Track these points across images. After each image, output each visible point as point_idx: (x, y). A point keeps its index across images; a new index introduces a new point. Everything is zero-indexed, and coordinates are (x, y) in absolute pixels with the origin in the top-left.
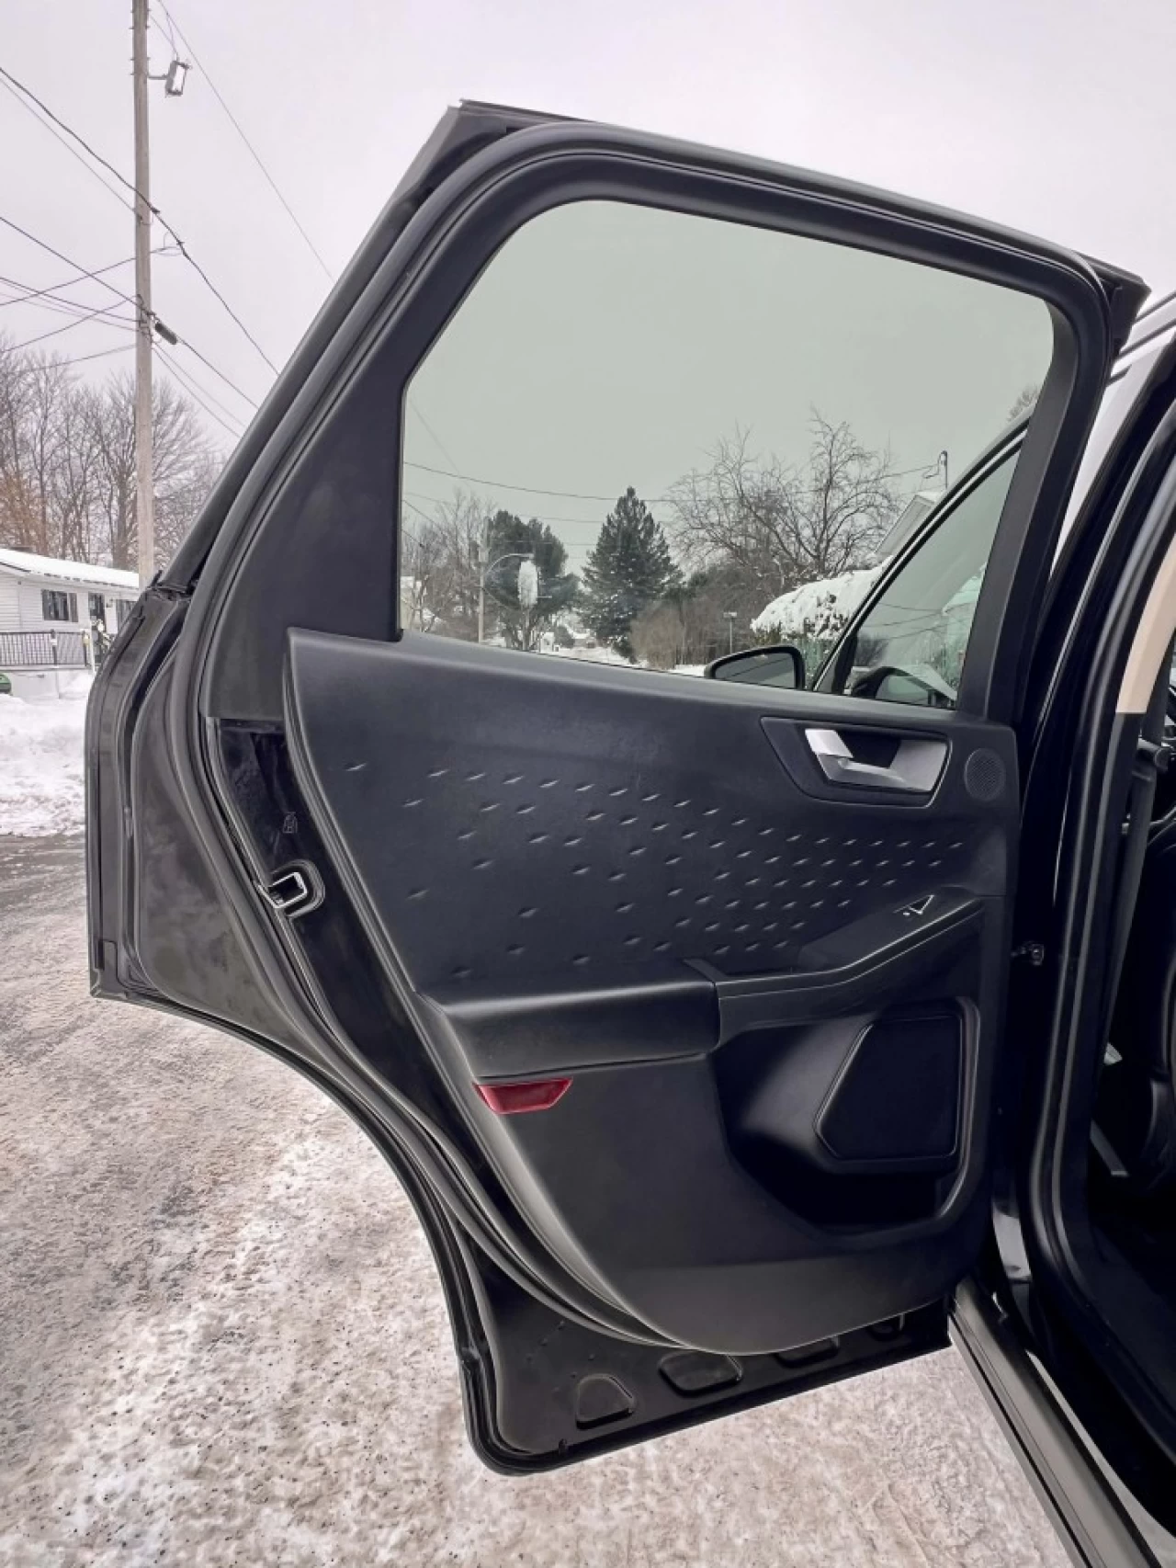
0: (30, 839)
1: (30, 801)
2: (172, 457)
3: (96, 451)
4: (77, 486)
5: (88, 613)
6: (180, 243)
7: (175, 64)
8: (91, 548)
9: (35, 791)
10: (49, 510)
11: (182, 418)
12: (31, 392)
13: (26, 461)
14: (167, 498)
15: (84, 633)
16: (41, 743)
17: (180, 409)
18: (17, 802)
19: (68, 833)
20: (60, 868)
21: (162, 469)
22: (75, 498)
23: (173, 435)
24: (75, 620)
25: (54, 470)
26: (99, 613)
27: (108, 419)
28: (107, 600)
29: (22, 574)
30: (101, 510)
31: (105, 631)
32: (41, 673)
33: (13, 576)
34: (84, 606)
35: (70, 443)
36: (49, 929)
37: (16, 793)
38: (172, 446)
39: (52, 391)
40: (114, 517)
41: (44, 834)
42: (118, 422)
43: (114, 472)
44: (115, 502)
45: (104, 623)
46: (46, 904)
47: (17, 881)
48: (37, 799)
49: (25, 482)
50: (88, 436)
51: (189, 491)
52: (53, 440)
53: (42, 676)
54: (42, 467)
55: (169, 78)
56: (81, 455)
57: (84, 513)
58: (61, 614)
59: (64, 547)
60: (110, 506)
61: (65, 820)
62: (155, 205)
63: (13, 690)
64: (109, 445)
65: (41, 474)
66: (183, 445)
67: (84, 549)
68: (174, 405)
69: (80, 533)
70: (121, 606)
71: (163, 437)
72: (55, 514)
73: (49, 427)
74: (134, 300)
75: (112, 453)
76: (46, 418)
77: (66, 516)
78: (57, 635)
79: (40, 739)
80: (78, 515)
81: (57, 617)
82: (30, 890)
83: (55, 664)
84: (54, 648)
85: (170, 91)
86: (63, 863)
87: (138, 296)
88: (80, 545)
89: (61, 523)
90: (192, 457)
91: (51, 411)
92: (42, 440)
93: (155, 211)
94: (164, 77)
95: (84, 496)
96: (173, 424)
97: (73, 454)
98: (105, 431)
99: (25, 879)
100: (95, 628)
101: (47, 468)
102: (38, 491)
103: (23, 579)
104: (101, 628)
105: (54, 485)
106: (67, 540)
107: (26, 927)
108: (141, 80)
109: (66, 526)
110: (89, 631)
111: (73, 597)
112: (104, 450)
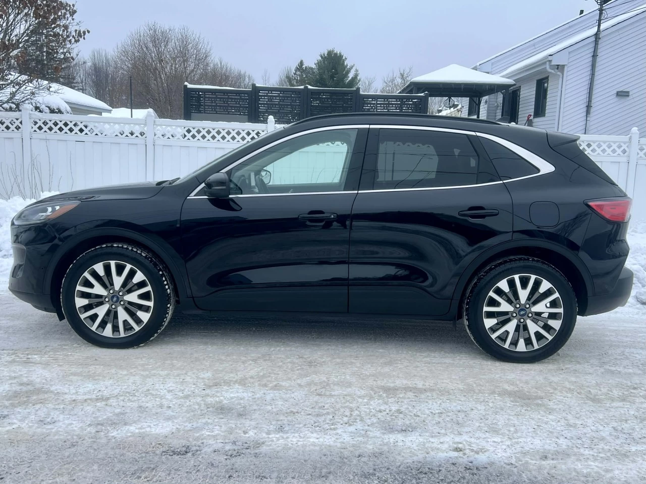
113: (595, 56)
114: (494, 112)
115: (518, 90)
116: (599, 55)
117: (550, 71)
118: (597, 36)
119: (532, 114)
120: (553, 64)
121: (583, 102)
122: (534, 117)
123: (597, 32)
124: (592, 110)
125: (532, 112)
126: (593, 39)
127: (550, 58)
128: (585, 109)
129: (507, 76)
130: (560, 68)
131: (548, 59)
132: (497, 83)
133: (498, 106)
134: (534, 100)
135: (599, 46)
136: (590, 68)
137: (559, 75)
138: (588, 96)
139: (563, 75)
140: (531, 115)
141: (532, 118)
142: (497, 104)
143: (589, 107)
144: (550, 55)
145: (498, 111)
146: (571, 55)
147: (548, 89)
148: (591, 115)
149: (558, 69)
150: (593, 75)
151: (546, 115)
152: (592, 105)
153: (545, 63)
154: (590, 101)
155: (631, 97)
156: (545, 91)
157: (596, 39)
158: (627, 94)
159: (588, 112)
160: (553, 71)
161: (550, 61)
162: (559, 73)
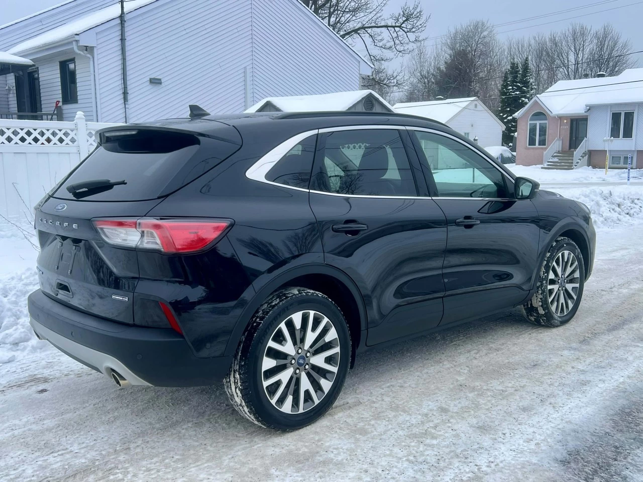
113: (123, 40)
114: (6, 96)
115: (35, 71)
116: (127, 39)
117: (79, 52)
118: (122, 17)
119: (61, 100)
120: (80, 45)
121: (118, 88)
122: (63, 104)
123: (122, 14)
124: (129, 97)
125: (59, 97)
126: (118, 21)
127: (77, 38)
128: (122, 96)
129: (22, 55)
130: (89, 49)
131: (74, 39)
132: (12, 62)
133: (9, 90)
134: (60, 84)
135: (126, 29)
136: (120, 52)
137: (89, 58)
138: (123, 82)
139: (93, 58)
140: (59, 102)
141: (60, 104)
142: (9, 87)
143: (125, 94)
144: (76, 35)
145: (11, 95)
146: (99, 36)
147: (77, 72)
148: (130, 102)
149: (86, 50)
150: (124, 59)
151: (79, 101)
152: (128, 92)
153: (71, 43)
154: (125, 88)
155: (163, 85)
156: (73, 74)
157: (121, 21)
158: (160, 82)
159: (125, 99)
160: (81, 53)
161: (77, 41)
162: (89, 55)
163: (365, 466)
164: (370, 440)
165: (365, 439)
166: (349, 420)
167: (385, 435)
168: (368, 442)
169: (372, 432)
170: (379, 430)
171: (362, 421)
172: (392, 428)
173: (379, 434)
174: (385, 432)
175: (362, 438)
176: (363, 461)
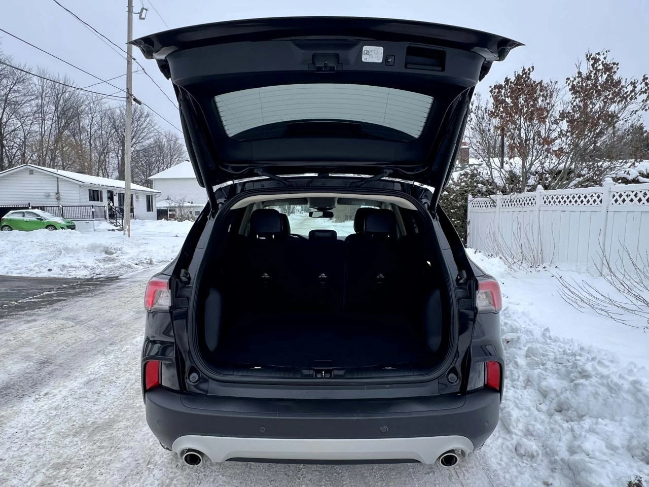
0: (82, 279)
1: (82, 268)
2: (144, 134)
3: (113, 131)
4: (105, 146)
5: (107, 198)
6: (143, 69)
7: (143, 9)
8: (110, 170)
9: (84, 264)
10: (93, 155)
11: (148, 120)
12: (87, 108)
13: (84, 136)
14: (142, 150)
15: (105, 206)
16: (87, 248)
17: (148, 116)
18: (78, 268)
19: (94, 277)
20: (91, 287)
21: (140, 139)
22: (104, 150)
23: (144, 125)
24: (102, 201)
25: (95, 138)
26: (111, 198)
27: (118, 119)
28: (114, 193)
29: (81, 183)
30: (114, 155)
31: (113, 205)
32: (87, 222)
33: (78, 184)
34: (105, 196)
35: (102, 128)
36: (87, 301)
37: (77, 265)
38: (144, 130)
39: (96, 108)
40: (120, 158)
41: (87, 277)
42: (122, 120)
43: (120, 139)
44: (120, 152)
45: (113, 203)
46: (87, 295)
47: (78, 290)
48: (85, 267)
49: (84, 144)
50: (110, 126)
51: (151, 148)
52: (95, 127)
53: (88, 223)
54: (91, 137)
55: (141, 13)
56: (107, 133)
57: (107, 156)
58: (96, 198)
59: (99, 169)
60: (118, 153)
61: (94, 273)
62: (134, 57)
63: (76, 228)
64: (118, 129)
65: (90, 140)
66: (149, 129)
67: (107, 171)
68: (145, 114)
69: (106, 164)
70: (120, 195)
71: (140, 126)
72: (95, 156)
73: (94, 122)
74: (126, 90)
75: (120, 132)
76: (93, 118)
77: (100, 157)
78: (94, 207)
79: (86, 247)
80: (105, 156)
81: (94, 200)
82: (82, 292)
83: (93, 218)
84: (93, 212)
85: (140, 18)
86: (92, 285)
87: (127, 89)
88: (105, 169)
89: (97, 160)
90: (152, 134)
91: (95, 115)
92: (91, 127)
93: (134, 59)
94: (139, 13)
95: (107, 150)
96: (145, 121)
97: (103, 132)
98: (117, 123)
99: (80, 289)
100: (109, 204)
101: (93, 138)
102: (89, 147)
103: (81, 185)
104: (111, 205)
105: (96, 145)
106: (100, 166)
107: (81, 300)
108: (130, 14)
109: (99, 161)
110: (107, 205)
111: (101, 192)
112: (116, 131)
163: (42, 442)
164: (46, 462)
165: (51, 461)
166: (79, 471)
167: (32, 473)
168: (48, 459)
169: (47, 470)
170: (41, 475)
171: (63, 476)
172: (27, 482)
173: (39, 472)
174: (33, 476)
175: (56, 461)
176: (46, 444)
